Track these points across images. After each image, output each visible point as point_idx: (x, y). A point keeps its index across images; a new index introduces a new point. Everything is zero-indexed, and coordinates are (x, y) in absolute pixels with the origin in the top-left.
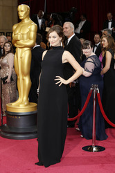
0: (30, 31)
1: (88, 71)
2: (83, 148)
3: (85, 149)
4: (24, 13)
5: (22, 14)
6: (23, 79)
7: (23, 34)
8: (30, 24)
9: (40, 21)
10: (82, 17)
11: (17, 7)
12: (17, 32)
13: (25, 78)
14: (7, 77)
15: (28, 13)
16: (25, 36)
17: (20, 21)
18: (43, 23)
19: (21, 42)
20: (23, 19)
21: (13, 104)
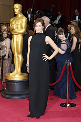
0: (22, 22)
1: (63, 50)
2: (60, 105)
3: (62, 105)
4: (18, 10)
5: (17, 11)
6: (18, 57)
7: (17, 25)
8: (22, 18)
9: (29, 16)
10: (59, 12)
11: (13, 6)
12: (13, 23)
13: (19, 56)
14: (5, 55)
15: (21, 10)
16: (19, 26)
17: (15, 15)
18: (31, 16)
19: (16, 30)
20: (17, 14)
21: (11, 74)
